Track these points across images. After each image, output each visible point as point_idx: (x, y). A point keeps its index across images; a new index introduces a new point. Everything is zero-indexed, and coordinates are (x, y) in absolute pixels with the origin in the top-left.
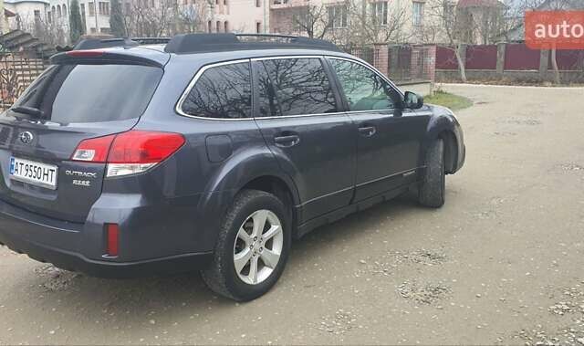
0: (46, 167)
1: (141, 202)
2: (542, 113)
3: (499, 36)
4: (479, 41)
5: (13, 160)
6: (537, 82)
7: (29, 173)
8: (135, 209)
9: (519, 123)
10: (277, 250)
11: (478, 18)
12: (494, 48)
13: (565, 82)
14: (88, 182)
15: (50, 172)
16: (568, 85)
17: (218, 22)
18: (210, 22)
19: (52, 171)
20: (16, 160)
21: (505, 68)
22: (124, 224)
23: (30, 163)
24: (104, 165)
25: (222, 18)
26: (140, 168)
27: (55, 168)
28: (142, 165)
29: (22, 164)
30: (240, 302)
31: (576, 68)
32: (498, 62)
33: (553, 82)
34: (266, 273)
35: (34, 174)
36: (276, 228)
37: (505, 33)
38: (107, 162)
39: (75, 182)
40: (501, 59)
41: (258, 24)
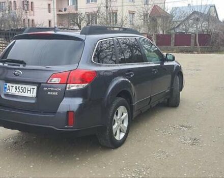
0: (29, 87)
1: (83, 101)
2: (199, 65)
3: (171, 30)
4: (161, 33)
5: (6, 85)
6: (190, 52)
7: (18, 90)
8: (80, 104)
9: (191, 70)
10: (126, 124)
11: (160, 21)
12: (169, 36)
13: (203, 52)
14: (56, 93)
15: (32, 90)
16: (204, 53)
17: (29, 20)
18: (24, 20)
19: (33, 89)
20: (8, 84)
21: (175, 45)
22: (77, 111)
23: (18, 86)
24: (65, 85)
25: (31, 18)
26: (81, 86)
27: (36, 87)
28: (83, 85)
29: (12, 86)
30: (114, 149)
31: (207, 45)
32: (172, 42)
33: (197, 52)
34: (122, 135)
35: (21, 90)
36: (125, 114)
37: (174, 29)
38: (67, 83)
39: (49, 93)
40: (173, 41)
41: (50, 21)
